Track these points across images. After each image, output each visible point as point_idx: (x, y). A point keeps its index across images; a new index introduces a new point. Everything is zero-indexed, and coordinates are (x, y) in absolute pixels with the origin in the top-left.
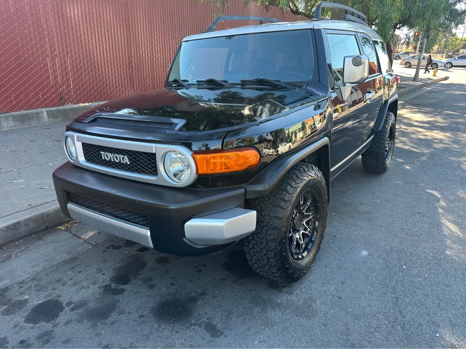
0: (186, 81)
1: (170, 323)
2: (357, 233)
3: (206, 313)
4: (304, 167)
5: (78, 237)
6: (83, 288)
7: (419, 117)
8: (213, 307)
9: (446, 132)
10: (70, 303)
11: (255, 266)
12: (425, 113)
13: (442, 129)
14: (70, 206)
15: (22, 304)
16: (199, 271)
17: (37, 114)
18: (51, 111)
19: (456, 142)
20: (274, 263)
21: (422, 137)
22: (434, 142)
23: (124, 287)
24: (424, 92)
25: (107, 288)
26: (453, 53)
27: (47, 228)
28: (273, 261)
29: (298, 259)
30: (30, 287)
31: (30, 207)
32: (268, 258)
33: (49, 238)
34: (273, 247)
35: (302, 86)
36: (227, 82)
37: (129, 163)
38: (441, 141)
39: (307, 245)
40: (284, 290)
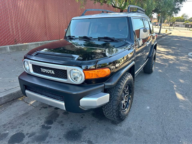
0: (74, 36)
1: (73, 141)
2: (144, 99)
3: (87, 136)
4: (126, 74)
5: (27, 103)
6: (32, 126)
7: (163, 50)
8: (90, 133)
9: (173, 56)
10: (27, 134)
11: (107, 115)
12: (164, 48)
13: (172, 55)
14: (27, 91)
15: (6, 135)
16: (82, 117)
17: (5, 48)
18: (11, 47)
19: (178, 60)
20: (116, 115)
21: (165, 58)
22: (169, 60)
23: (51, 125)
24: (163, 39)
25: (43, 126)
26: (173, 23)
27: (13, 100)
28: (115, 114)
29: (124, 112)
30: (9, 127)
31: (5, 90)
32: (113, 113)
33: (15, 104)
34: (115, 108)
35: (123, 40)
36: (92, 38)
37: (54, 74)
38: (172, 60)
39: (127, 105)
40: (118, 125)
